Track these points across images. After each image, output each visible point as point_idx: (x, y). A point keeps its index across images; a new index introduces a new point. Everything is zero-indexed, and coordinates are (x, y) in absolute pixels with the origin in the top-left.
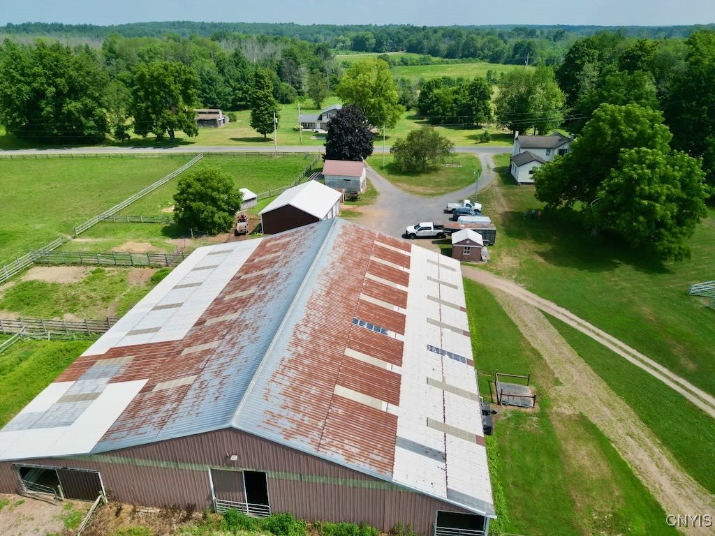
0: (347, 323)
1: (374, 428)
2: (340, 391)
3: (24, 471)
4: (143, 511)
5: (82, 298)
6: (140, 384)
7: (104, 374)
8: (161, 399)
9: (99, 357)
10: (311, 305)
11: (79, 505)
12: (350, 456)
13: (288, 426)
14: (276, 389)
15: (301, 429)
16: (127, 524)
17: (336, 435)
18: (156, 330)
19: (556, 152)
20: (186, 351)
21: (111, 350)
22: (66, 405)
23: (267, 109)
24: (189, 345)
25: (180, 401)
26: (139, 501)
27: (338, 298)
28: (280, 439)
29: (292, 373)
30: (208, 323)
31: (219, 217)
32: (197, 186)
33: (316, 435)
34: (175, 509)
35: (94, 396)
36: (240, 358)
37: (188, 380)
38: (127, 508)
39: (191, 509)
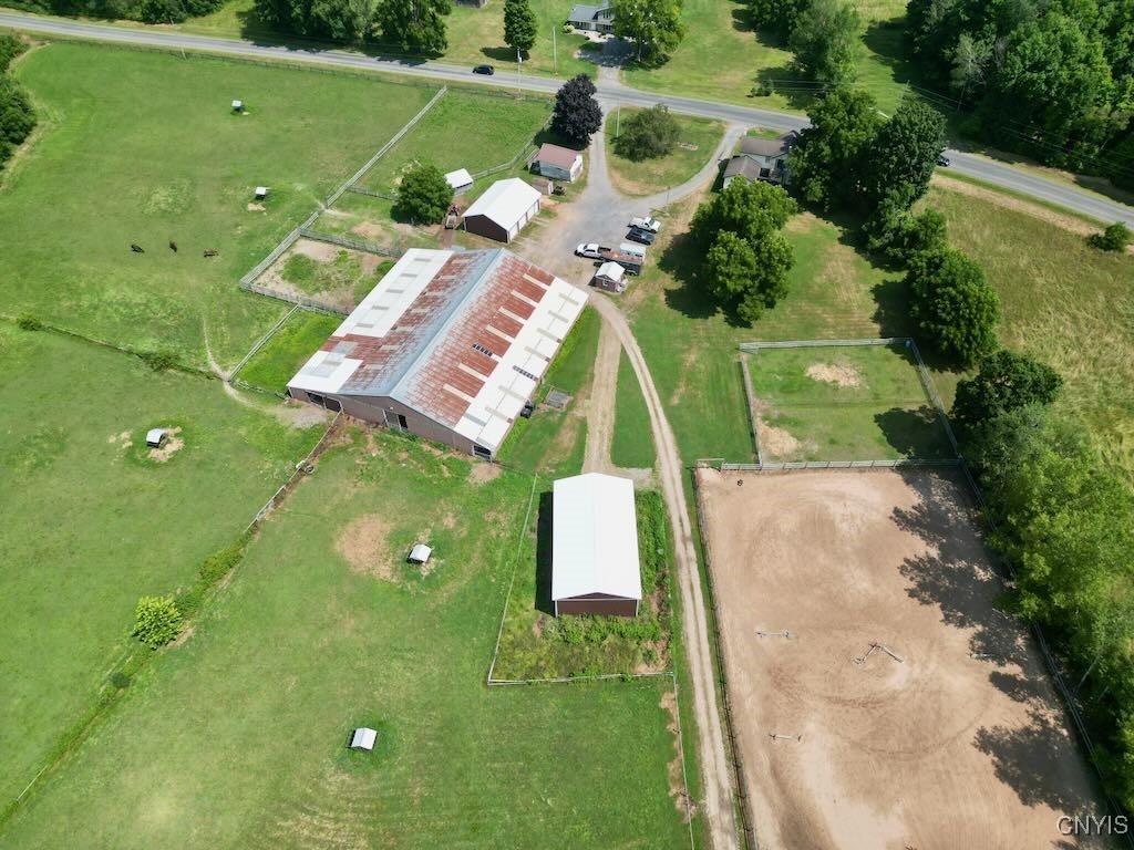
0: (469, 346)
1: (456, 407)
2: (447, 387)
3: (309, 394)
4: (358, 420)
5: (333, 278)
6: (359, 362)
7: (343, 351)
8: (366, 374)
9: (341, 339)
10: (451, 333)
11: (332, 412)
12: (438, 417)
13: (414, 399)
14: (414, 382)
15: (420, 402)
16: (351, 424)
17: (435, 407)
18: (371, 326)
19: (774, 161)
20: (383, 347)
21: (347, 335)
22: (326, 366)
23: (521, 26)
24: (385, 343)
25: (374, 378)
26: (357, 416)
27: (470, 328)
28: (409, 404)
29: (425, 375)
30: (398, 330)
31: (433, 211)
32: (415, 187)
33: (425, 405)
34: (372, 422)
35: (338, 364)
36: (406, 360)
37: (379, 367)
38: (352, 418)
39: (378, 424)
